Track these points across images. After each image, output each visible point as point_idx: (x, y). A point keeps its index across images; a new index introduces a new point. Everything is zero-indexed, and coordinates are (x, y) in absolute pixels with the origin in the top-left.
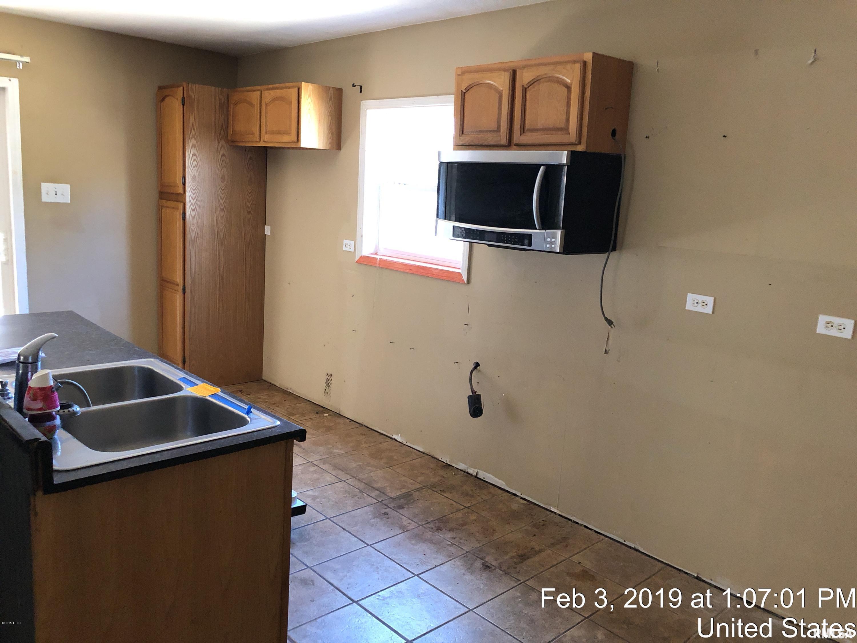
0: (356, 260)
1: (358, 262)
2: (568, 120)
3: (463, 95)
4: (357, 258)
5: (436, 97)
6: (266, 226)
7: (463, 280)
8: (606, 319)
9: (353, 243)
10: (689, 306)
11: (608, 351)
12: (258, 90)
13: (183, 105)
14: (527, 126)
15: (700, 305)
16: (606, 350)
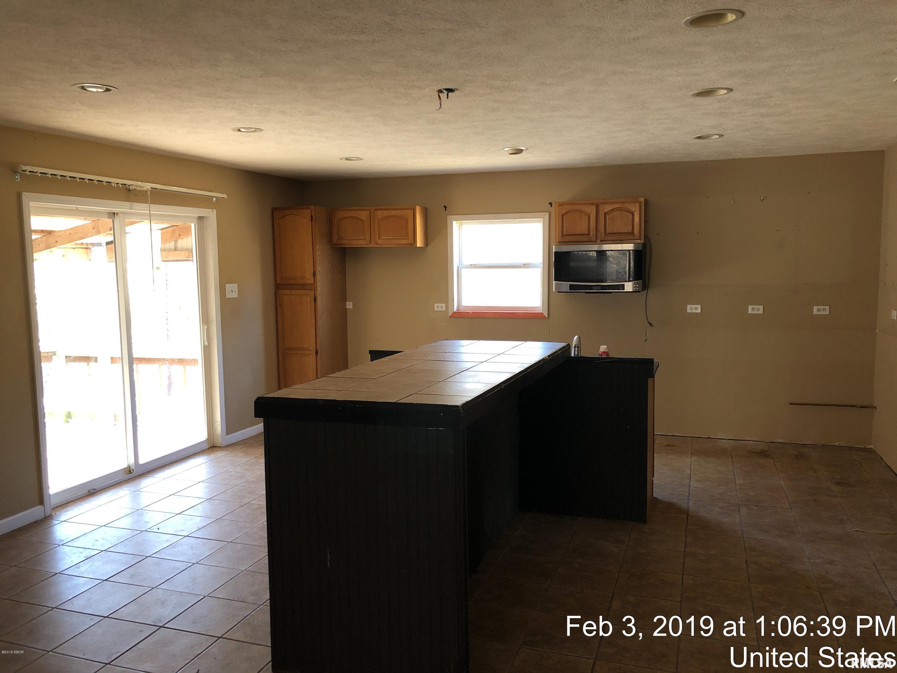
0: (449, 316)
1: (450, 317)
2: (633, 228)
3: (563, 215)
4: (450, 314)
5: (515, 214)
6: (347, 302)
7: (545, 316)
8: (649, 323)
9: (444, 305)
10: (689, 311)
11: (647, 340)
12: (368, 210)
13: (312, 221)
14: (608, 232)
15: (694, 310)
16: (645, 339)
